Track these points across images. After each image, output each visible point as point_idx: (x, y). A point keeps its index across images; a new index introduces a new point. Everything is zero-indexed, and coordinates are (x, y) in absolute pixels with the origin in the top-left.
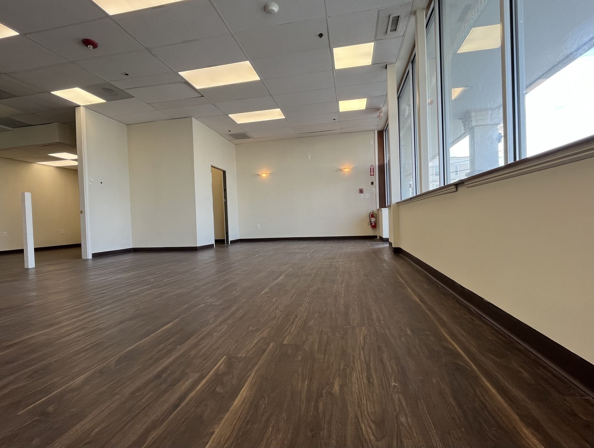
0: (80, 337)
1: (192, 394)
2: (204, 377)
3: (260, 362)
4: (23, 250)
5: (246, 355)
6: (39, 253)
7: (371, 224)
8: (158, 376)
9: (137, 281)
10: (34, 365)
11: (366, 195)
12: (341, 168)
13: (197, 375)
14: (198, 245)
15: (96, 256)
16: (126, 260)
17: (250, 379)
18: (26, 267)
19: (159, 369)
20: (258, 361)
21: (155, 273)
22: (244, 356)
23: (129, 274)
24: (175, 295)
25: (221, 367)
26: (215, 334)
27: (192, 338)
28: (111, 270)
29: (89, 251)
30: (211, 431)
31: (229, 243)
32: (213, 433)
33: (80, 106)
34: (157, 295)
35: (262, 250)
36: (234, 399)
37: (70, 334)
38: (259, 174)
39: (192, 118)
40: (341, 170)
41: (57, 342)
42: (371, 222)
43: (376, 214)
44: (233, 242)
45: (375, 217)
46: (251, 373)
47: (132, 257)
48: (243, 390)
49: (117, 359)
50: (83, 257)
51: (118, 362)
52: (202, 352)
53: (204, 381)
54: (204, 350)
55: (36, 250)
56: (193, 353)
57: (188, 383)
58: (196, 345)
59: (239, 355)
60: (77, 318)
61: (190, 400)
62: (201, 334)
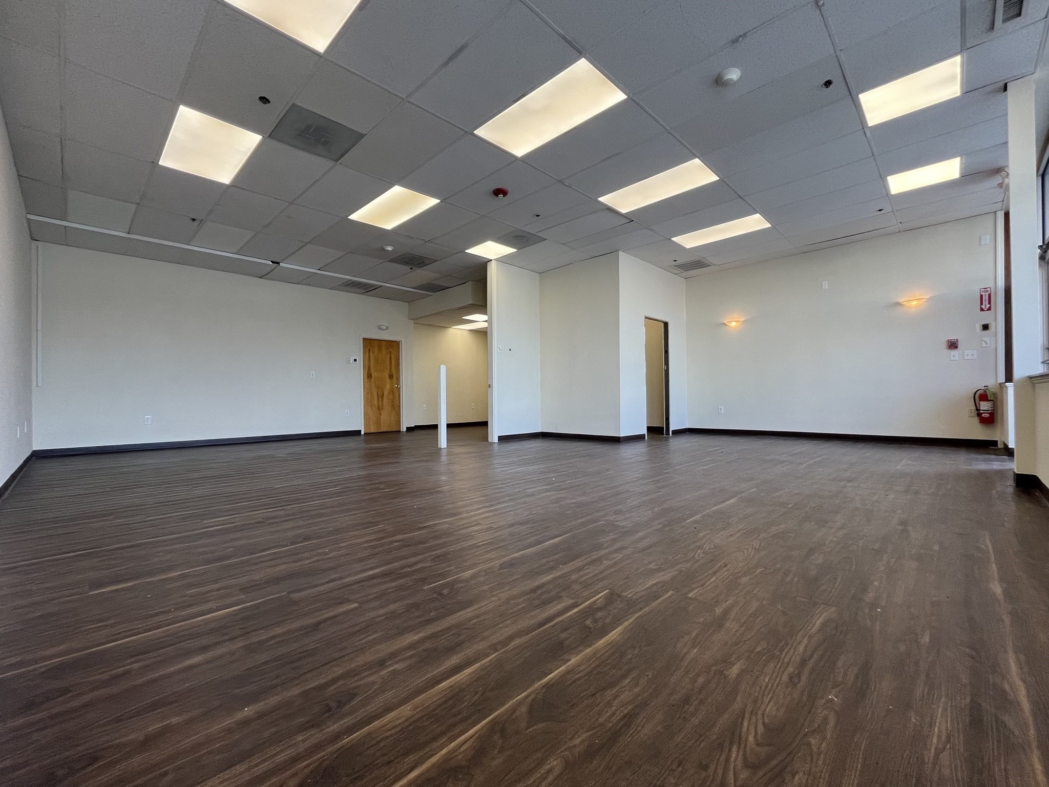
0: (475, 532)
1: (560, 619)
2: (578, 606)
3: (646, 609)
4: (437, 425)
5: (632, 596)
6: (450, 430)
7: (979, 415)
8: (533, 591)
9: (538, 478)
10: (437, 550)
11: (966, 352)
12: (900, 301)
13: (571, 601)
14: (623, 434)
15: (502, 439)
16: (532, 448)
17: (626, 623)
18: (439, 447)
19: (537, 583)
20: (645, 607)
21: (559, 470)
22: (630, 596)
23: (531, 468)
24: (573, 503)
25: (598, 601)
26: (605, 562)
27: (579, 560)
28: (514, 459)
29: (496, 431)
30: (567, 658)
31: (671, 433)
32: (569, 660)
33: (492, 260)
34: (554, 500)
35: (719, 449)
36: (601, 638)
37: (467, 528)
38: (725, 322)
39: (618, 253)
40: (898, 304)
41: (456, 533)
42: (978, 410)
43: (994, 394)
44: (677, 433)
45: (992, 401)
46: (631, 617)
47: (538, 445)
48: (615, 631)
49: (502, 562)
50: (490, 440)
51: (502, 567)
52: (584, 579)
53: (576, 610)
54: (586, 578)
55: (449, 426)
56: (574, 577)
57: (560, 607)
58: (580, 569)
59: (624, 594)
60: (474, 511)
61: (556, 624)
62: (589, 557)
